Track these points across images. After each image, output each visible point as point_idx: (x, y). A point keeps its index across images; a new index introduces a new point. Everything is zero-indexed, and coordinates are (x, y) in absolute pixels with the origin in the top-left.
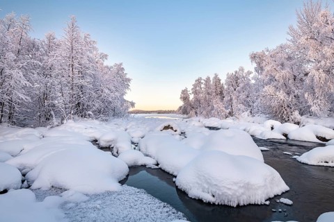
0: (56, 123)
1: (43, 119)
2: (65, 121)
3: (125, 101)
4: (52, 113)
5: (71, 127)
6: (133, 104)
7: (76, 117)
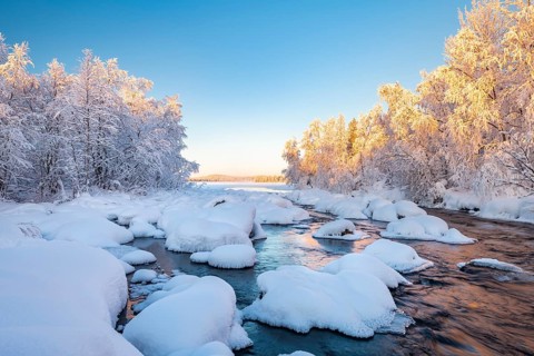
0: (66, 198)
1: (46, 192)
2: (78, 195)
3: (184, 161)
4: (60, 182)
5: (86, 202)
6: (195, 167)
7: (95, 188)
